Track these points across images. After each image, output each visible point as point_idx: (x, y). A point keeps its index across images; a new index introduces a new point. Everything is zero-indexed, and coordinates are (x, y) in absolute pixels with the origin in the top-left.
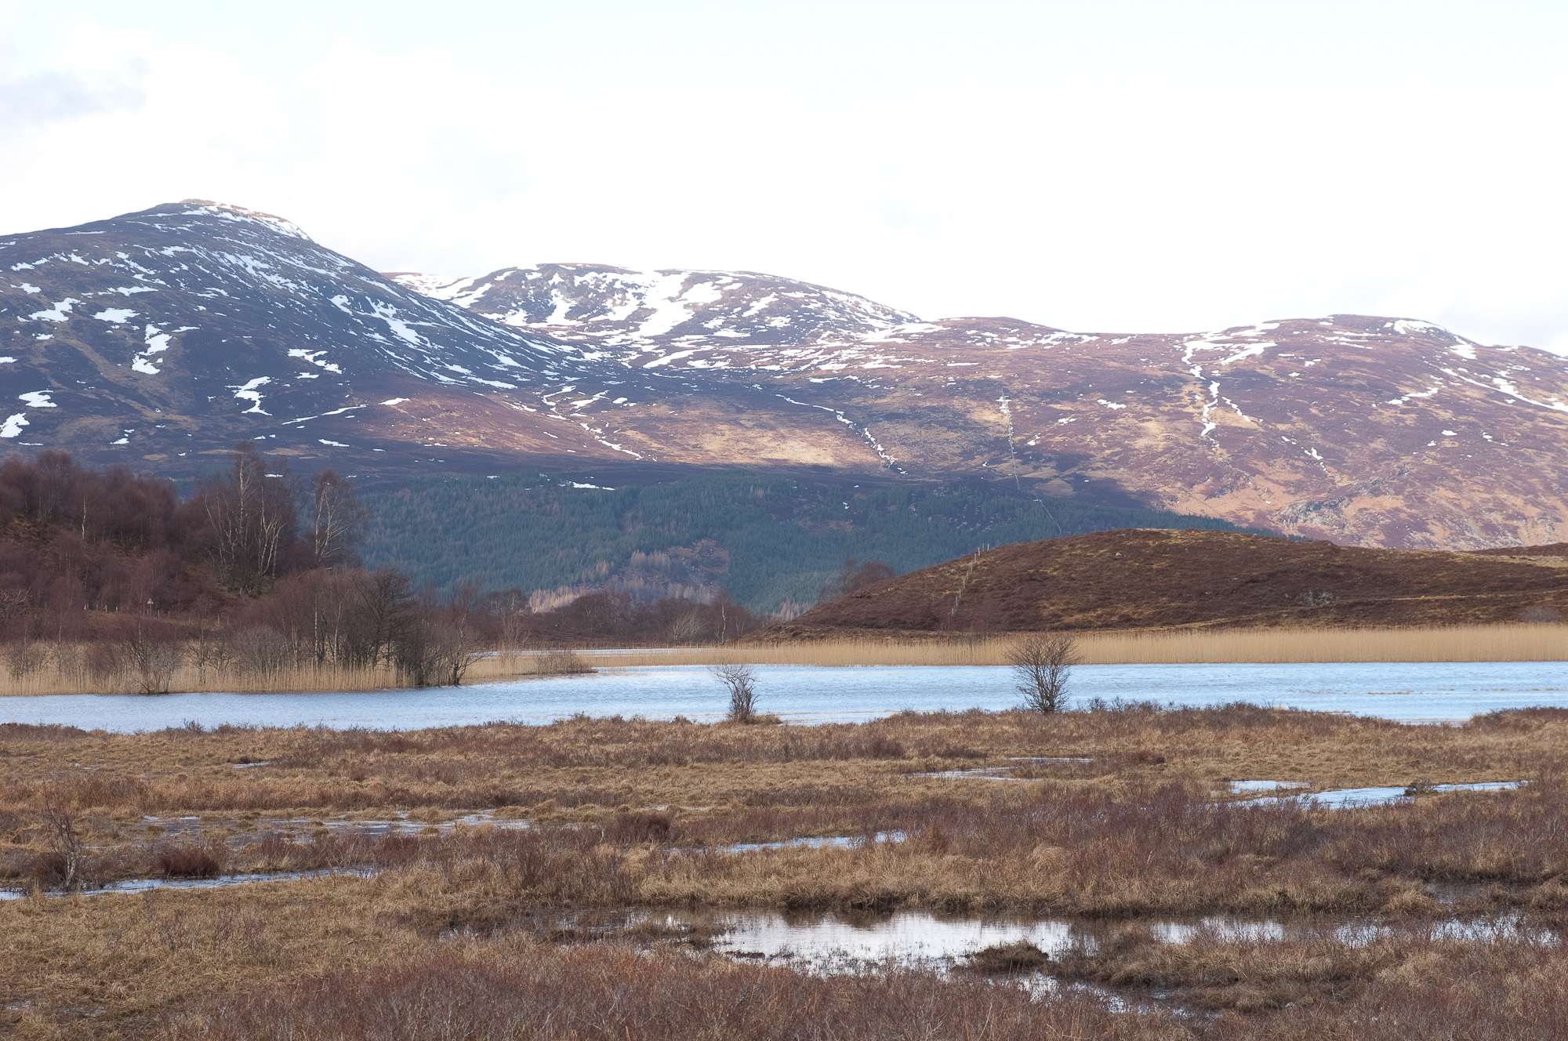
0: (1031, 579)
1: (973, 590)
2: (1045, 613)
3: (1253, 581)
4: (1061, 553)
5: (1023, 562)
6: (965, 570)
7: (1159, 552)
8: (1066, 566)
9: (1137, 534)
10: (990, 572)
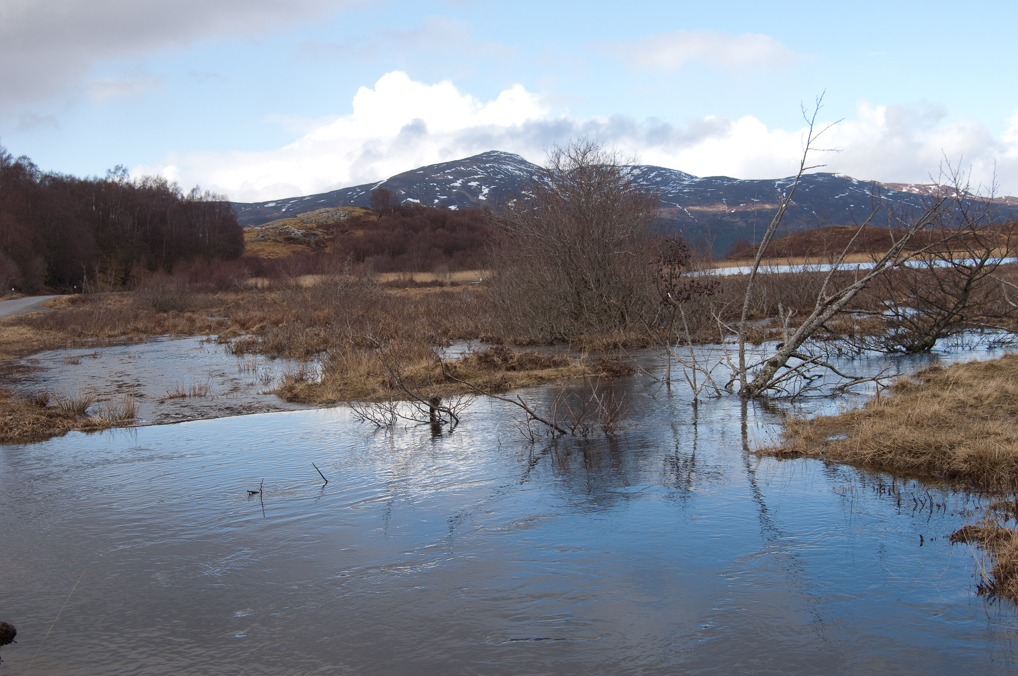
0: (808, 242)
1: (791, 245)
2: (814, 252)
3: (877, 240)
4: (815, 234)
5: (804, 237)
6: (785, 240)
7: (847, 232)
8: (818, 238)
9: (838, 228)
10: (794, 240)
